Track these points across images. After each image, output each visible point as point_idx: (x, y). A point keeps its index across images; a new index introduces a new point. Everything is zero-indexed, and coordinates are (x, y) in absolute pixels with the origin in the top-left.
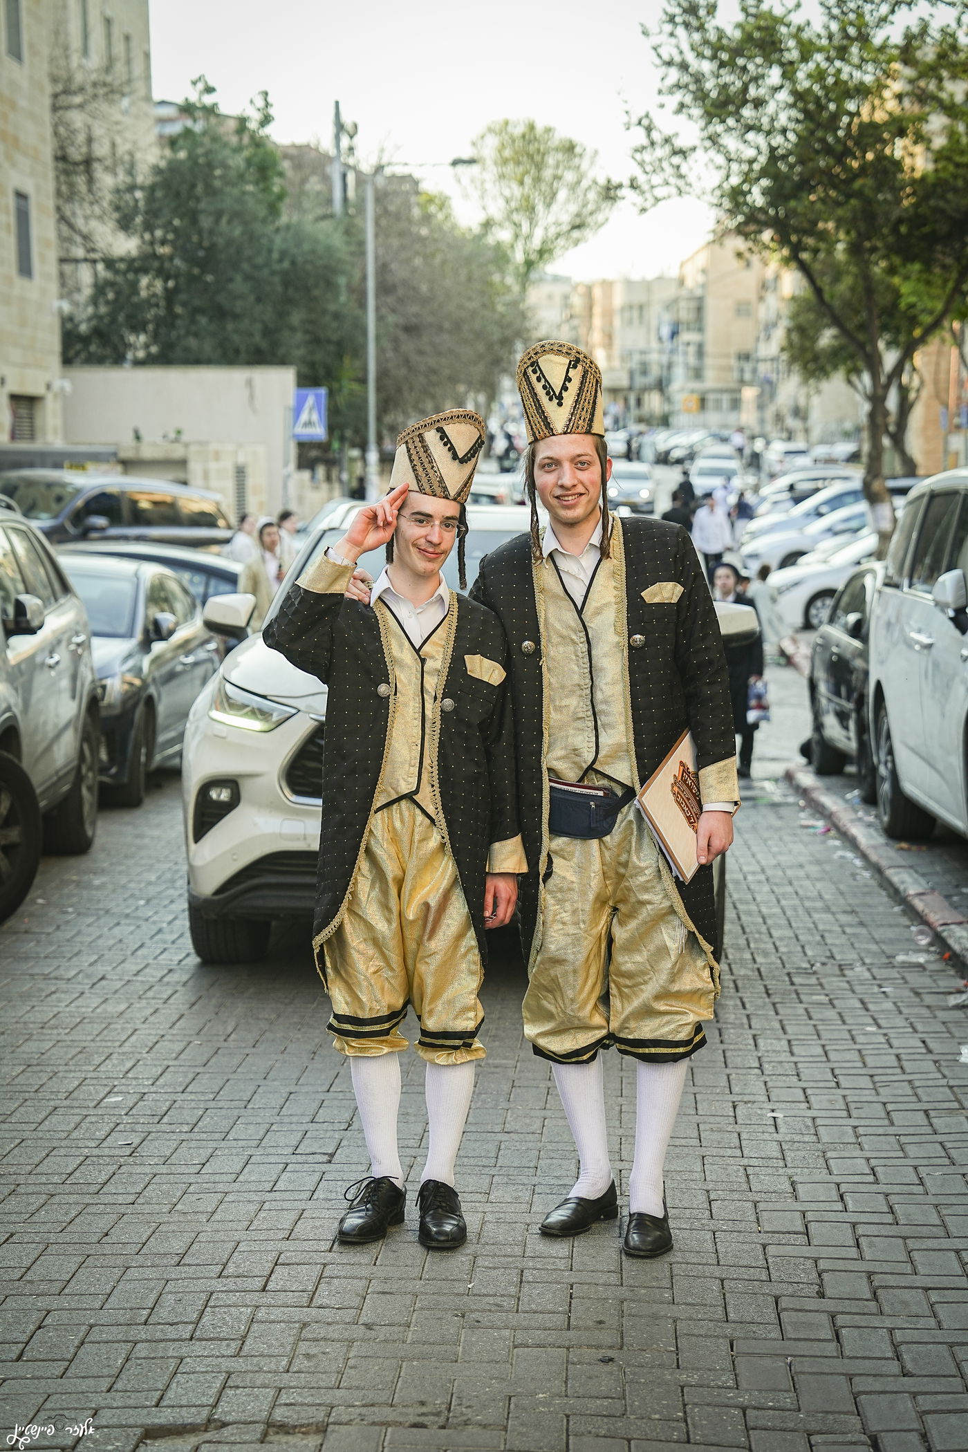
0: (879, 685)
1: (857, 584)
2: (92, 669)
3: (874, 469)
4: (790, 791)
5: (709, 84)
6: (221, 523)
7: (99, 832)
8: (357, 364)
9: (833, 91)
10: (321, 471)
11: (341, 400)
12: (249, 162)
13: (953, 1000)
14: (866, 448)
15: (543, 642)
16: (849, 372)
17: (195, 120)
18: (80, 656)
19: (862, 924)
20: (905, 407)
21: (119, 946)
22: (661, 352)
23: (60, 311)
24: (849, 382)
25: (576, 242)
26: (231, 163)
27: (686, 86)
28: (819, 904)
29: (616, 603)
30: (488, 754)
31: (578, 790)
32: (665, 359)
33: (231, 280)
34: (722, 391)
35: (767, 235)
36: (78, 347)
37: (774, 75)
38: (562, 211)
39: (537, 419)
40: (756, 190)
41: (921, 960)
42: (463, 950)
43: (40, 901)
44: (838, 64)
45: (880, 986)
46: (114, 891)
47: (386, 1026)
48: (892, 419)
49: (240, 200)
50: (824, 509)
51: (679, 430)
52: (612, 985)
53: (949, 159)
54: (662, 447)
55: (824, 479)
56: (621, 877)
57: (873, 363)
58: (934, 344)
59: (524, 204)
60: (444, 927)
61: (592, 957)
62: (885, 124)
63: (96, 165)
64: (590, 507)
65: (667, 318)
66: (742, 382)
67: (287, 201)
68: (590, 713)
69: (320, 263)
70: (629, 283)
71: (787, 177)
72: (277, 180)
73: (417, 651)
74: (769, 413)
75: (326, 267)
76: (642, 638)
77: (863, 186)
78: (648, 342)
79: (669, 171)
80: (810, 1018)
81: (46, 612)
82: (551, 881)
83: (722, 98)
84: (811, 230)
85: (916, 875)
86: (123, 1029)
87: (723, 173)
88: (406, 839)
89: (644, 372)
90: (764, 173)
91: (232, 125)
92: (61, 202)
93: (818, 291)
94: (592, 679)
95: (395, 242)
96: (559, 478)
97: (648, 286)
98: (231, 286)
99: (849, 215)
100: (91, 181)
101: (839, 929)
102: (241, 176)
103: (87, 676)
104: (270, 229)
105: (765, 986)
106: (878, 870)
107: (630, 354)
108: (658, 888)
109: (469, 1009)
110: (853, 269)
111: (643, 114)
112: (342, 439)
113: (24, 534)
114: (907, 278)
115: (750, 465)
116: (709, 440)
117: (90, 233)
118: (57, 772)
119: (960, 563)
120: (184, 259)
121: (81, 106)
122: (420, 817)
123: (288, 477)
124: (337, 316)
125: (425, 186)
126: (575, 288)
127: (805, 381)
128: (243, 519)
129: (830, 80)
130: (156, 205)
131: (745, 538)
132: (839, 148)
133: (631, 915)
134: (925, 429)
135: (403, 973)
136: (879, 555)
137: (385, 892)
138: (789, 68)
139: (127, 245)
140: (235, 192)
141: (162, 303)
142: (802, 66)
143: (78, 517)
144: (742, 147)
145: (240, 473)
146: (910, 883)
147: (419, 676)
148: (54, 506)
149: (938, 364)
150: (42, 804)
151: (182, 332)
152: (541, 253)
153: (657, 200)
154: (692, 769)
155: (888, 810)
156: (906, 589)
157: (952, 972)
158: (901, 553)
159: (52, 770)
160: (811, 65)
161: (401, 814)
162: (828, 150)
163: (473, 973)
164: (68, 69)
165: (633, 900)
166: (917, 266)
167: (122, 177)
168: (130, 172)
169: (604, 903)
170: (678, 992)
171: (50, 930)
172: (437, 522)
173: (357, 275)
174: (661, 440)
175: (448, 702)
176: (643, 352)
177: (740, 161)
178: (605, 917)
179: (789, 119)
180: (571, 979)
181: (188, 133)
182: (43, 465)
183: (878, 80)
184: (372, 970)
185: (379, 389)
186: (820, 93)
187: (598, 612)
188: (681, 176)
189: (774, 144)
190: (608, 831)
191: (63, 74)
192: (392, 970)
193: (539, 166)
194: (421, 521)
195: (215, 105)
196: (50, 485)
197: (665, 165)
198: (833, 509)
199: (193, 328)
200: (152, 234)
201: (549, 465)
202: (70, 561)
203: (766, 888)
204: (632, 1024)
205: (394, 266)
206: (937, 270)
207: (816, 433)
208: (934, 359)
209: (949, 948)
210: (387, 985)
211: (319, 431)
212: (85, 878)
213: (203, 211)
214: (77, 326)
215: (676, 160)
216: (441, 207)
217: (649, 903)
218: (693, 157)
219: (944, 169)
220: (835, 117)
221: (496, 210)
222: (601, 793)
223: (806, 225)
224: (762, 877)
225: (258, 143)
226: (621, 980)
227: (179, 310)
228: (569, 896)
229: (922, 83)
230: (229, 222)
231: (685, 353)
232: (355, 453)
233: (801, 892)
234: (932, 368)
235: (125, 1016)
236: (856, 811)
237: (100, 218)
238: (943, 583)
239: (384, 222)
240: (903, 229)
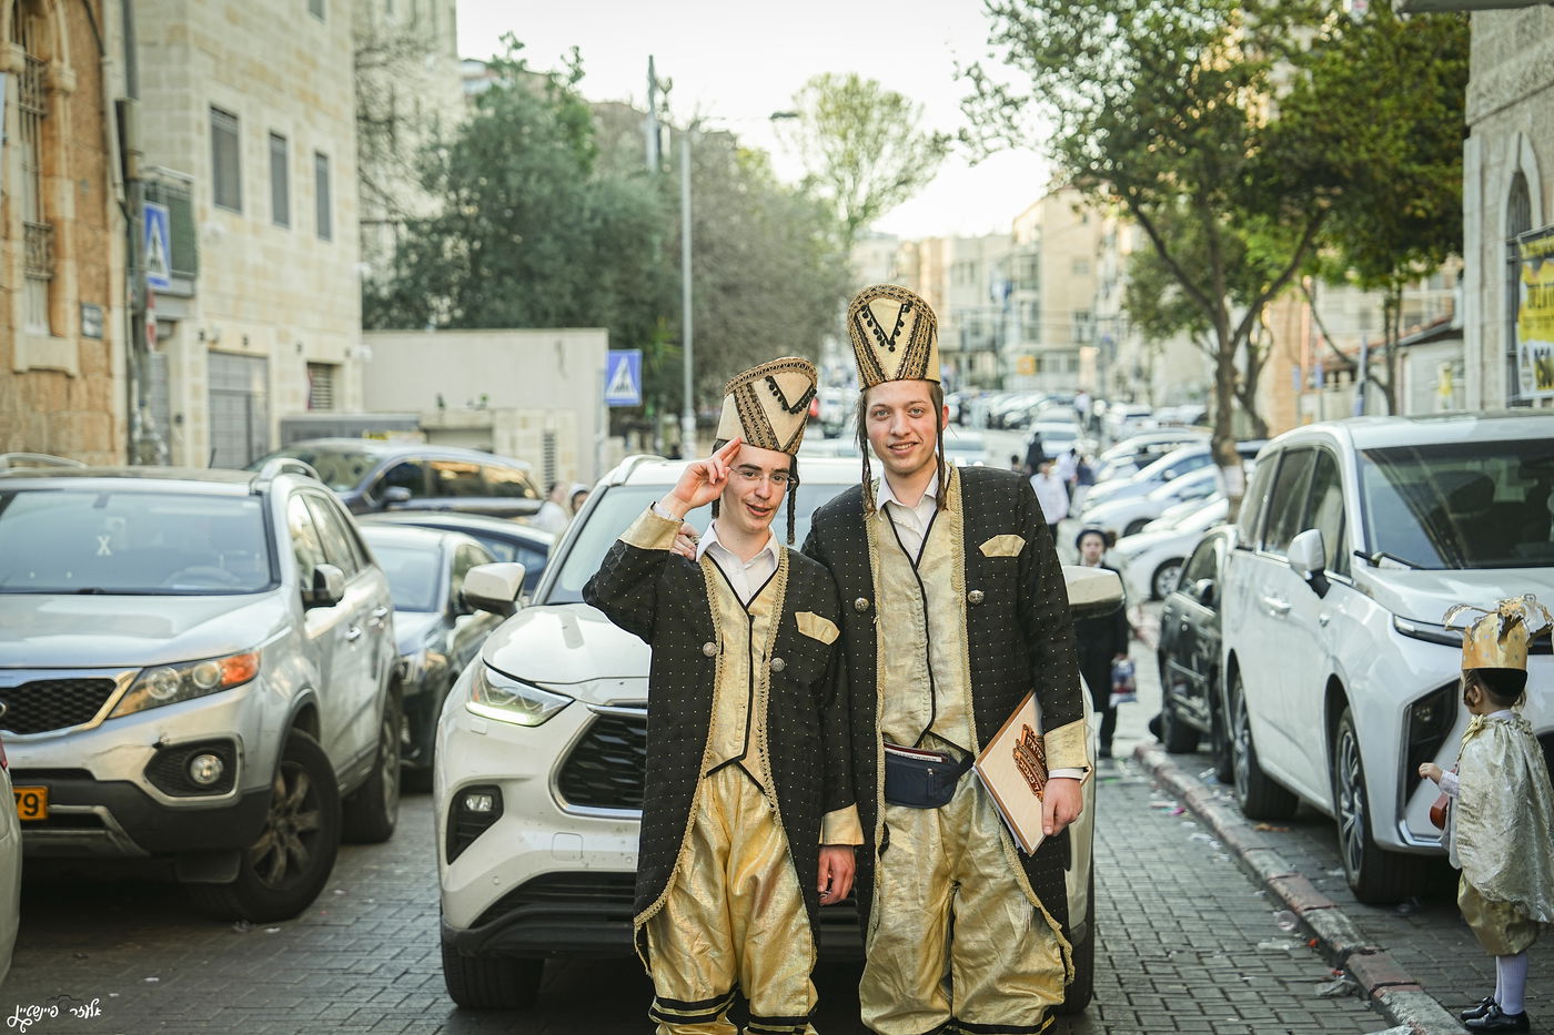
0: (1232, 654)
1: (1206, 548)
2: (394, 646)
3: (1222, 431)
4: (1140, 771)
5: (1041, 34)
6: (529, 493)
7: (400, 819)
8: (673, 325)
9: (1171, 39)
10: (634, 438)
11: (655, 363)
12: (559, 119)
13: (1320, 989)
14: (1214, 409)
15: (877, 599)
16: (1194, 330)
17: (502, 77)
18: (382, 630)
19: (1220, 909)
20: (1254, 367)
21: (423, 938)
22: (994, 311)
23: (361, 275)
24: (1195, 341)
25: (903, 198)
26: (540, 119)
27: (1017, 35)
28: (1174, 889)
29: (954, 557)
30: (821, 717)
31: (915, 756)
32: (998, 319)
33: (539, 240)
34: (1059, 351)
35: (1104, 189)
36: (379, 311)
37: (1110, 23)
38: (887, 166)
39: (868, 365)
40: (1092, 141)
41: (1286, 947)
42: (793, 928)
43: (338, 892)
44: (1176, 11)
45: (1241, 975)
46: (417, 881)
47: (713, 1011)
48: (1241, 379)
49: (550, 157)
50: (1170, 474)
51: (1014, 393)
52: (955, 966)
53: (1295, 108)
54: (996, 412)
55: (1170, 443)
56: (962, 849)
57: (1220, 320)
58: (1283, 300)
59: (847, 159)
60: (773, 904)
61: (932, 935)
62: (1227, 72)
63: (400, 125)
64: (925, 456)
65: (1000, 276)
66: (1080, 342)
67: (599, 157)
68: (926, 673)
69: (633, 221)
70: (959, 241)
71: (1126, 127)
72: (588, 136)
73: (745, 608)
74: (1110, 374)
75: (641, 226)
76: (981, 594)
77: (1205, 136)
78: (980, 300)
79: (1000, 121)
80: (1167, 1009)
81: (346, 583)
82: (888, 854)
83: (1056, 47)
84: (1151, 182)
85: (1277, 857)
86: (428, 1025)
87: (1057, 124)
88: (732, 809)
89: (977, 333)
90: (1100, 124)
91: (541, 82)
92: (362, 162)
93: (1160, 245)
94: (928, 637)
95: (712, 199)
96: (891, 427)
97: (979, 243)
98: (540, 247)
99: (1190, 166)
100: (393, 141)
101: (1196, 915)
102: (551, 134)
103: (387, 653)
104: (580, 187)
105: (1118, 975)
106: (1237, 852)
107: (962, 314)
108: (1001, 860)
109: (801, 992)
110: (1198, 222)
111: (972, 64)
112: (657, 404)
113: (324, 503)
114: (1253, 231)
115: (1090, 429)
116: (1045, 405)
117: (393, 194)
118: (357, 753)
119: (1317, 523)
120: (490, 219)
121: (384, 65)
122: (747, 785)
123: (599, 444)
124: (651, 276)
125: (742, 142)
126: (902, 246)
127: (1148, 341)
128: (552, 488)
129: (1168, 28)
130: (463, 164)
131: (1087, 505)
132: (1179, 97)
133: (973, 890)
134: (1276, 390)
135: (731, 952)
136: (1231, 520)
137: (710, 865)
138: (1125, 16)
139: (431, 206)
140: (545, 149)
141: (468, 265)
142: (1140, 14)
143: (378, 488)
144: (1077, 96)
145: (549, 440)
146: (1271, 865)
147: (747, 634)
148: (353, 478)
149: (1288, 322)
150: (342, 787)
151: (488, 295)
152: (866, 209)
153: (988, 152)
154: (1036, 733)
155: (1246, 789)
156: (1259, 551)
157: (1320, 960)
158: (1252, 519)
159: (351, 752)
160: (1149, 13)
161: (726, 781)
162: (1167, 100)
163: (804, 953)
164: (371, 26)
165: (974, 873)
166: (1263, 219)
167: (426, 136)
168: (435, 131)
169: (945, 877)
170: (1025, 973)
171: (350, 922)
172: (767, 476)
173: (672, 232)
174: (996, 403)
175: (778, 661)
176: (976, 312)
177: (1074, 111)
178: (946, 893)
179: (1126, 68)
180: (910, 959)
181: (495, 90)
182: (341, 435)
183: (1218, 28)
184: (697, 949)
185: (695, 352)
186: (1159, 41)
187: (935, 566)
188: (1013, 128)
189: (1111, 93)
190: (947, 800)
191: (366, 32)
192: (719, 949)
193: (863, 121)
194: (749, 474)
195: (524, 61)
196: (347, 456)
197: (996, 116)
198: (1180, 474)
199: (500, 291)
200: (458, 195)
201: (881, 412)
202: (373, 531)
203: (1116, 872)
204: (976, 1008)
205: (711, 224)
206: (1286, 222)
207: (1160, 396)
208: (1285, 316)
209: (1315, 933)
210: (713, 966)
211: (632, 396)
212: (386, 868)
213: (512, 170)
214: (377, 290)
215: (1008, 111)
216: (761, 162)
217: (992, 877)
218: (1024, 108)
219: (1291, 118)
220: (1174, 66)
221: (818, 166)
222: (939, 759)
223: (1145, 177)
224: (1112, 861)
225: (568, 100)
226: (964, 961)
227: (485, 271)
228: (907, 869)
229: (1266, 30)
230: (539, 180)
231: (1021, 312)
232: (671, 419)
233: (1153, 876)
234: (1283, 325)
235: (430, 1011)
236: (1212, 791)
237: (403, 178)
238: (1300, 541)
239: (700, 179)
240: (1248, 180)
